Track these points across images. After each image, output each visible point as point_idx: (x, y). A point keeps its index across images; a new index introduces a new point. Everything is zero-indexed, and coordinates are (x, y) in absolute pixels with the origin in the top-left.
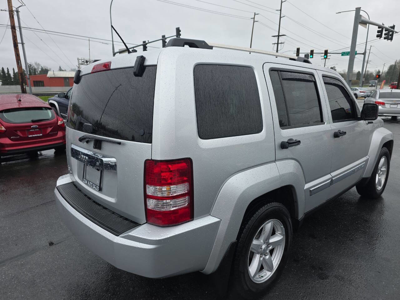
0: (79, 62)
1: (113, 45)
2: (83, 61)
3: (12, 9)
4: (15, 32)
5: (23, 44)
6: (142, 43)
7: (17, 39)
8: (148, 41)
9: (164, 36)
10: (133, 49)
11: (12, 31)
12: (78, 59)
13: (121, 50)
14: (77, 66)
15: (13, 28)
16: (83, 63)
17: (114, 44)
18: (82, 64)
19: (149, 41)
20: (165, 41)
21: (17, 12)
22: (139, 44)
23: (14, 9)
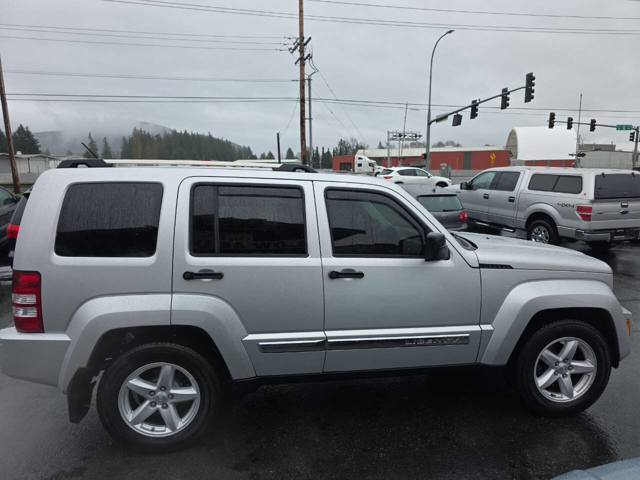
0: (389, 136)
1: (429, 110)
2: (395, 134)
3: (304, 78)
4: (304, 106)
5: (310, 119)
6: (470, 104)
7: (304, 114)
8: (479, 100)
9: (505, 90)
10: (456, 114)
11: (301, 105)
12: (389, 133)
13: (439, 117)
14: (385, 142)
15: (302, 101)
16: (394, 137)
17: (431, 109)
18: (393, 139)
19: (481, 100)
20: (506, 97)
21: (309, 80)
22: (466, 106)
23: (306, 77)
